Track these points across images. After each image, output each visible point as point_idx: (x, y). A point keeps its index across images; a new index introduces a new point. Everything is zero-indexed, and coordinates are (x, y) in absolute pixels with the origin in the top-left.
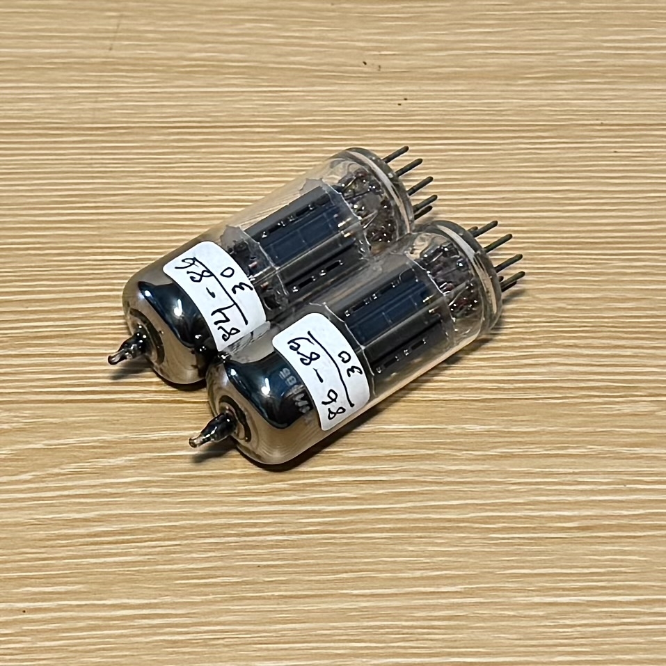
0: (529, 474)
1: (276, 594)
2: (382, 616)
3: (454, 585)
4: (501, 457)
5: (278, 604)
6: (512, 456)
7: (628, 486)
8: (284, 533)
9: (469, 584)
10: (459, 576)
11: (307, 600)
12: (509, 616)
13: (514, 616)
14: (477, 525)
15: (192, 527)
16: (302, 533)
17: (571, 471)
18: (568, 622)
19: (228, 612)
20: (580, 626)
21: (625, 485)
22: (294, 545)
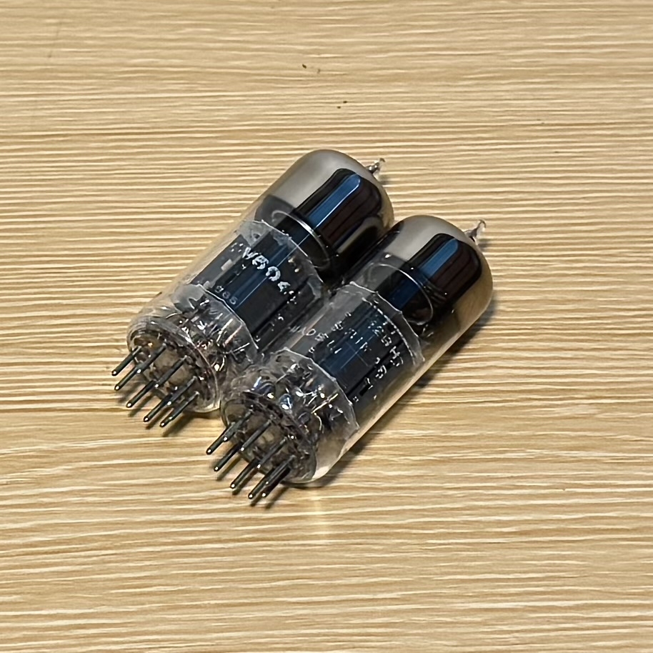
0: (467, 479)
1: (213, 602)
2: (318, 623)
3: (392, 591)
4: (440, 461)
5: (214, 613)
6: (450, 460)
7: (567, 490)
8: (220, 541)
9: (406, 590)
10: (396, 583)
11: (243, 608)
12: (447, 623)
13: (452, 623)
14: (414, 531)
15: (128, 536)
16: (238, 541)
17: (510, 475)
18: (505, 628)
19: (163, 621)
20: (517, 631)
21: (564, 490)
22: (230, 552)
